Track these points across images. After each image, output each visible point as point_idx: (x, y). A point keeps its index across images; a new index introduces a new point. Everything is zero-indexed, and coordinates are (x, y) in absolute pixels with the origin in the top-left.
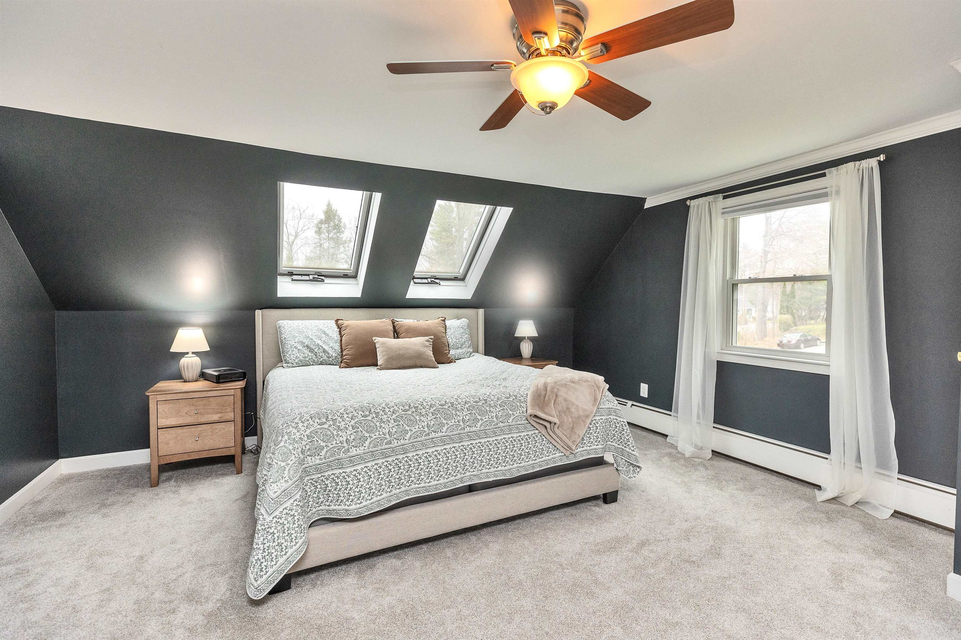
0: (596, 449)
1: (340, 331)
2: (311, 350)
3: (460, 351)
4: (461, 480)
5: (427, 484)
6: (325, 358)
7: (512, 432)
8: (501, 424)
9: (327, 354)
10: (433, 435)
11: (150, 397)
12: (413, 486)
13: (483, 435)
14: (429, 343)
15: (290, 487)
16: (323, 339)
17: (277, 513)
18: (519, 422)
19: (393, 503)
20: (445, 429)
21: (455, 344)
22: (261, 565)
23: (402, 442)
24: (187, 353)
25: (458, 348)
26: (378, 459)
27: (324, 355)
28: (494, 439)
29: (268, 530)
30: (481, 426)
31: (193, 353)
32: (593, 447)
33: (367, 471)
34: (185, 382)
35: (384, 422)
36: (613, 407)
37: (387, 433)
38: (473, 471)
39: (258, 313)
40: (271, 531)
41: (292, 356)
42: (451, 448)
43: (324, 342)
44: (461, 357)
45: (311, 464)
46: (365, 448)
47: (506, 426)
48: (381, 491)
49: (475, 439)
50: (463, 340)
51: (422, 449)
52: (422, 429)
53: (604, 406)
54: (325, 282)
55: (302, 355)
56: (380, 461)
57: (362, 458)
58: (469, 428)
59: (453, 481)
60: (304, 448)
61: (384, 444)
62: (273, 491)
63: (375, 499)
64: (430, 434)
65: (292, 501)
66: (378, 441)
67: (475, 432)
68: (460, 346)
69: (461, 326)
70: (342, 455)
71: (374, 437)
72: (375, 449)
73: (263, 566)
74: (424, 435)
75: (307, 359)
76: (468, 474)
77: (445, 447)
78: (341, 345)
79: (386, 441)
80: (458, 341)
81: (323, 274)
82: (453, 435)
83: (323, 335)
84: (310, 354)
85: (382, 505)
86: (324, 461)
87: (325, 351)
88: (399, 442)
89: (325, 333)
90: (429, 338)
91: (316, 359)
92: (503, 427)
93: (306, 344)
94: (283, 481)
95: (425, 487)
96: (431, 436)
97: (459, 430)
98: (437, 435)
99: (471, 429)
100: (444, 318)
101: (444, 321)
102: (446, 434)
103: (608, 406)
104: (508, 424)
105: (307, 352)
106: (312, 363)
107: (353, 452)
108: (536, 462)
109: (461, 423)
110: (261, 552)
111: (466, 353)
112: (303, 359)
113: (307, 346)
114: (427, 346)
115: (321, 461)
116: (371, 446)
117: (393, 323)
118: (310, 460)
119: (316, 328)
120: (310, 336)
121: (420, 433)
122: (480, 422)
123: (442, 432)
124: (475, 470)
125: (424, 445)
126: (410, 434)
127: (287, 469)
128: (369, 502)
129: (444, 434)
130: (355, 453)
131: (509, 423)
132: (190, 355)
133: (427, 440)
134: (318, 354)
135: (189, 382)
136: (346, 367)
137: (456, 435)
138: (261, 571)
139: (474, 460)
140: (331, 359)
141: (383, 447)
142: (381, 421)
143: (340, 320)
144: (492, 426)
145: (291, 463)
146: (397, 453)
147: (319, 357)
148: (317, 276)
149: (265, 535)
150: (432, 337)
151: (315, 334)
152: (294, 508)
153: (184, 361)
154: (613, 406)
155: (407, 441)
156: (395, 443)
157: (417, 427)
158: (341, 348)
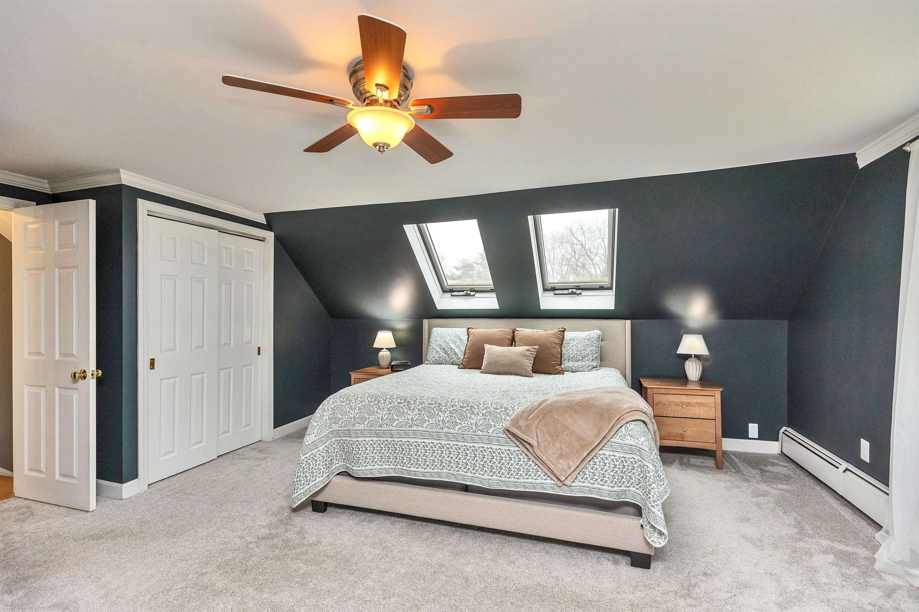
0: (600, 489)
1: (468, 338)
2: (446, 352)
3: (580, 363)
4: (439, 474)
5: (408, 468)
6: (455, 359)
7: (492, 443)
8: (480, 433)
9: (457, 356)
10: (415, 428)
11: (352, 375)
12: (399, 467)
13: (460, 438)
14: (530, 352)
15: (317, 440)
16: (457, 344)
17: (307, 455)
18: (500, 435)
19: (383, 476)
20: (425, 425)
21: (575, 356)
22: (295, 486)
23: (391, 428)
24: (383, 349)
25: (578, 361)
26: (374, 436)
27: (454, 357)
28: (471, 445)
29: (301, 465)
30: (459, 429)
31: (386, 349)
32: (596, 486)
33: (365, 444)
34: (381, 368)
35: (380, 409)
36: (637, 445)
37: (380, 418)
38: (450, 470)
39: (426, 322)
40: (303, 466)
41: (431, 355)
42: (429, 443)
43: (457, 346)
44: (580, 370)
45: (335, 429)
46: (365, 426)
47: (485, 436)
48: (374, 462)
49: (452, 441)
50: (586, 352)
51: (405, 437)
52: (407, 421)
53: (621, 441)
54: (475, 296)
55: (438, 355)
56: (375, 439)
57: (362, 433)
58: (448, 429)
59: (431, 473)
60: (330, 417)
61: (377, 426)
62: (307, 440)
63: (368, 467)
64: (413, 427)
65: (316, 450)
66: (373, 422)
67: (453, 434)
68: (580, 358)
69: (587, 338)
70: (351, 428)
71: (372, 419)
72: (371, 428)
73: (296, 487)
74: (407, 426)
75: (441, 359)
76: (445, 471)
77: (425, 441)
78: (465, 350)
79: (378, 424)
80: (579, 353)
81: (476, 289)
82: (432, 432)
83: (458, 340)
84: (444, 355)
85: (374, 473)
86: (341, 429)
87: (455, 354)
88: (388, 427)
89: (460, 339)
90: (531, 348)
91: (449, 360)
92: (482, 436)
93: (443, 347)
94: (314, 435)
95: (407, 470)
96: (413, 428)
97: (438, 429)
98: (418, 428)
99: (449, 431)
100: (564, 329)
101: (563, 331)
102: (426, 429)
103: (629, 442)
104: (487, 434)
105: (442, 353)
106: (445, 363)
107: (358, 427)
108: (518, 480)
109: (441, 423)
110: (296, 477)
111: (586, 366)
112: (438, 358)
113: (443, 349)
114: (524, 356)
115: (339, 429)
116: (369, 425)
117: (514, 332)
118: (334, 426)
119: (455, 334)
120: (448, 341)
121: (405, 424)
122: (459, 426)
123: (423, 427)
124: (451, 469)
125: (407, 435)
126: (396, 422)
127: (317, 428)
128: (364, 468)
129: (424, 429)
130: (358, 428)
131: (489, 433)
132: (385, 350)
133: (410, 431)
134: (450, 356)
135: (384, 369)
136: (462, 368)
137: (435, 432)
138: (295, 490)
139: (451, 460)
140: (459, 361)
141: (377, 428)
142: (379, 408)
143: (470, 328)
144: (470, 433)
145: (320, 424)
146: (386, 436)
147: (451, 358)
148: (469, 292)
149: (299, 468)
150: (536, 347)
151: (452, 339)
152: (317, 455)
153: (381, 353)
154: (637, 443)
155: (394, 428)
156: (385, 428)
157: (403, 418)
158: (465, 352)
